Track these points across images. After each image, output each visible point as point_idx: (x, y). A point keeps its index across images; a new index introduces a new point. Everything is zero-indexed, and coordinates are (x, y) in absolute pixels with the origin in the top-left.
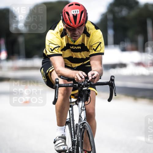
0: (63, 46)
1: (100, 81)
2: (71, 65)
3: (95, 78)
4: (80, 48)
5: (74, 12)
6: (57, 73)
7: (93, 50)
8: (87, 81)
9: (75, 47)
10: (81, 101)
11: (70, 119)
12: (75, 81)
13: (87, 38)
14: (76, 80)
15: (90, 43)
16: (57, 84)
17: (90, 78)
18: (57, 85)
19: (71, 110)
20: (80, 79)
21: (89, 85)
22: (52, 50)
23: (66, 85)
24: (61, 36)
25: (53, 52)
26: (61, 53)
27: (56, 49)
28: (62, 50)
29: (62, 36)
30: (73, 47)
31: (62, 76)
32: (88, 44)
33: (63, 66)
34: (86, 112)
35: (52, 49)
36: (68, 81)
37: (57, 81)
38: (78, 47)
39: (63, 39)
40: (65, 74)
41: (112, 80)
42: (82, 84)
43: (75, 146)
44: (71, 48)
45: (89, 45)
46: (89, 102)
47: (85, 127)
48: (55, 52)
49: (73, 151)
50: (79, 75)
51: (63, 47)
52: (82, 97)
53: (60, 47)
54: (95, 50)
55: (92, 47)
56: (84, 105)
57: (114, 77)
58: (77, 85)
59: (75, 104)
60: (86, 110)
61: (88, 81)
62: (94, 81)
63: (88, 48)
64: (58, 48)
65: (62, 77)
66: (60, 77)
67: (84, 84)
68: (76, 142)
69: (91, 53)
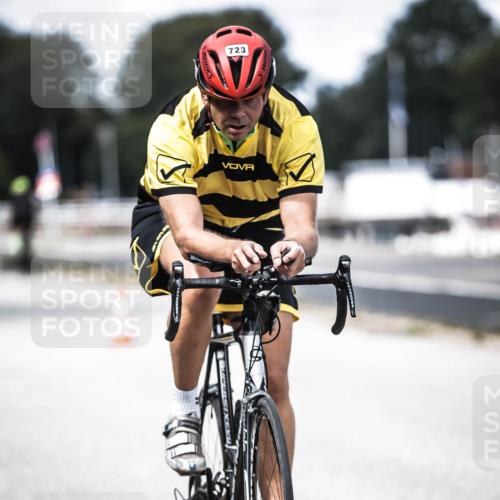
0: (200, 162)
1: (307, 271)
2: (223, 221)
3: (292, 261)
4: (253, 168)
5: (234, 51)
6: (179, 246)
7: (290, 177)
8: (268, 270)
9: (237, 165)
10: (251, 332)
11: (219, 385)
13: (273, 141)
14: (234, 266)
15: (280, 154)
16: (176, 279)
17: (277, 262)
18: (178, 282)
19: (224, 359)
20: (246, 264)
21: (274, 283)
22: (166, 176)
23: (204, 282)
24: (193, 133)
26: (194, 185)
27: (176, 172)
28: (195, 177)
29: (197, 133)
30: (230, 165)
31: (193, 254)
32: (276, 159)
33: (197, 225)
34: (265, 364)
35: (166, 172)
37: (176, 268)
38: (247, 166)
39: (199, 142)
40: (203, 250)
41: (343, 268)
42: (255, 280)
43: (233, 468)
44: (226, 167)
45: (279, 161)
46: (274, 333)
47: (262, 409)
48: (175, 181)
49: (228, 482)
50: (243, 252)
51: (201, 167)
52: (253, 318)
53: (189, 166)
54: (296, 178)
55: (287, 168)
56: (261, 344)
58: (239, 282)
59: (233, 340)
60: (264, 359)
61: (273, 270)
62: (289, 270)
63: (275, 169)
64: (183, 170)
65: (193, 258)
66: (187, 256)
67: (260, 279)
68: (237, 456)
69: (284, 187)
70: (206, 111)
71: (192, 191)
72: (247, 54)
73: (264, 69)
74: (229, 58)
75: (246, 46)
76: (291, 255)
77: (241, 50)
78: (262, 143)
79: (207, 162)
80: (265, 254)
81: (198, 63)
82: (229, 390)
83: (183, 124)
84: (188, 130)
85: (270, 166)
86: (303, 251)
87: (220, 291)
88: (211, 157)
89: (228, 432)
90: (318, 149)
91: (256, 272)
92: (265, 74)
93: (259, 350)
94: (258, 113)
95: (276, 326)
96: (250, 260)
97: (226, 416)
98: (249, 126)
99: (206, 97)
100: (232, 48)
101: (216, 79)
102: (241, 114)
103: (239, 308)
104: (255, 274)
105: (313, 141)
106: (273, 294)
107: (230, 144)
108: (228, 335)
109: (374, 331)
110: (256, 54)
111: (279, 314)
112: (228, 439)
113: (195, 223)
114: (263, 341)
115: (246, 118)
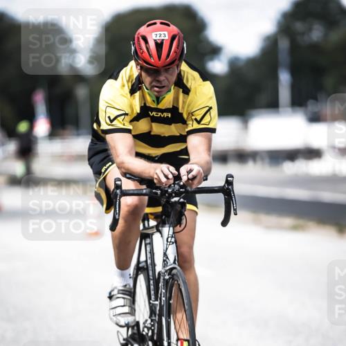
0: (135, 112)
1: (204, 184)
3: (194, 178)
4: (170, 115)
5: (158, 36)
6: (119, 168)
7: (195, 122)
8: (178, 184)
9: (159, 114)
10: (167, 225)
11: (146, 261)
12: (155, 184)
13: (184, 98)
14: (155, 181)
15: (188, 107)
16: (117, 189)
17: (184, 178)
18: (118, 191)
19: (150, 244)
20: (164, 180)
21: (182, 193)
22: (112, 121)
23: (135, 192)
24: (130, 92)
25: (113, 123)
26: (130, 127)
27: (118, 118)
28: (131, 121)
29: (132, 92)
30: (154, 113)
32: (185, 110)
33: (131, 154)
35: (112, 118)
36: (141, 184)
37: (117, 182)
38: (165, 115)
39: (134, 98)
41: (229, 183)
42: (170, 190)
43: (155, 316)
44: (151, 115)
45: (187, 111)
46: (183, 226)
47: (175, 277)
48: (118, 124)
49: (152, 326)
50: (162, 172)
52: (168, 216)
54: (199, 122)
55: (193, 115)
56: (174, 233)
57: (232, 177)
58: (159, 192)
59: (156, 230)
61: (182, 183)
62: (192, 184)
63: (185, 116)
64: (123, 117)
65: (128, 176)
66: (124, 175)
67: (173, 190)
68: (158, 308)
69: (190, 128)
70: (139, 77)
71: (128, 131)
72: (167, 38)
73: (178, 48)
74: (155, 40)
75: (166, 33)
76: (194, 173)
77: (163, 35)
78: (176, 99)
79: (139, 112)
80: (177, 173)
81: (134, 44)
82: (154, 265)
83: (124, 86)
84: (127, 90)
85: (182, 114)
86: (202, 171)
87: (147, 198)
88: (142, 108)
89: (152, 292)
90: (213, 103)
91: (170, 185)
92: (179, 51)
93: (172, 237)
94: (174, 78)
95: (184, 221)
96: (166, 177)
97: (152, 282)
98: (168, 86)
99: (139, 68)
100: (157, 34)
101: (146, 55)
102: (162, 78)
103: (159, 209)
104: (170, 186)
105: (211, 98)
106: (182, 200)
107: (155, 99)
108: (152, 227)
109: (268, 227)
110: (173, 38)
111: (186, 213)
112: (153, 297)
113: (130, 152)
114: (175, 231)
115: (166, 81)
